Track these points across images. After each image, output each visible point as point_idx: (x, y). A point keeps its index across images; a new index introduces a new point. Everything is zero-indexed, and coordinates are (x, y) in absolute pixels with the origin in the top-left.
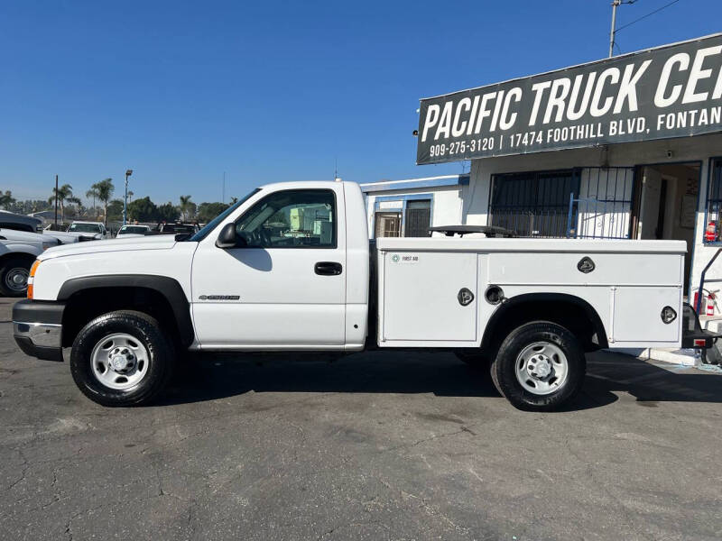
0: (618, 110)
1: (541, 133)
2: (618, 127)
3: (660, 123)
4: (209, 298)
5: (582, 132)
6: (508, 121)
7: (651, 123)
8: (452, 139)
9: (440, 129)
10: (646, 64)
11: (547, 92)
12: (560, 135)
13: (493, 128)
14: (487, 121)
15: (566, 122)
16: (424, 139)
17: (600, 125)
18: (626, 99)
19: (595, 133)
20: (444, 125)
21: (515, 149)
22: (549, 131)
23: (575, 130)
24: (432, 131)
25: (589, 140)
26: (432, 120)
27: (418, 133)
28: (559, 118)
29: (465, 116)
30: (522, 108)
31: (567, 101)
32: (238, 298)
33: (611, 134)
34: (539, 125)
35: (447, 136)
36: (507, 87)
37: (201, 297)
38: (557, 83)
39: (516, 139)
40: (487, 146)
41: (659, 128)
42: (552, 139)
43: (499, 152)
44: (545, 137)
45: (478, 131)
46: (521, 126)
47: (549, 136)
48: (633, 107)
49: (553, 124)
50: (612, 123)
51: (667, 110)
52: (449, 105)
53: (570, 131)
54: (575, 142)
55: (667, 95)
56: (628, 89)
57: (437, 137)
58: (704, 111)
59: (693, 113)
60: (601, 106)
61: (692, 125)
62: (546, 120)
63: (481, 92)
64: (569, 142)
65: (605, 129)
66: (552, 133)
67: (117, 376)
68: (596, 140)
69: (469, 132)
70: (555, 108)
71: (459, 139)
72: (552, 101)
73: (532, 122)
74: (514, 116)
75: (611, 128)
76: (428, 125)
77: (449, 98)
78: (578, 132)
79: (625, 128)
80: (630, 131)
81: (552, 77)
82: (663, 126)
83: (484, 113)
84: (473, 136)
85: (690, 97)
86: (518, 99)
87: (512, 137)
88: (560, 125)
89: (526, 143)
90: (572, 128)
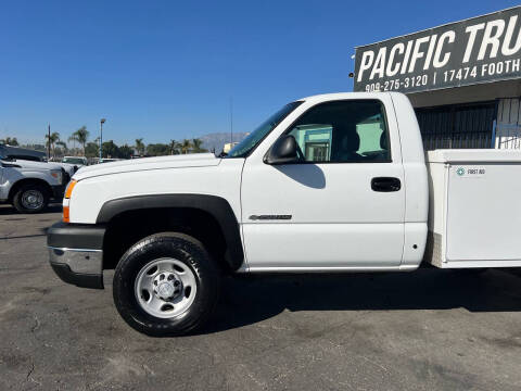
1: (475, 68)
4: (260, 218)
5: (518, 65)
6: (441, 60)
8: (386, 78)
9: (375, 71)
11: (480, 34)
12: (495, 69)
13: (426, 67)
14: (420, 62)
15: (501, 57)
16: (359, 79)
20: (379, 67)
21: (449, 83)
22: (484, 66)
23: (511, 64)
24: (367, 73)
26: (367, 63)
27: (353, 75)
28: (493, 54)
29: (399, 58)
30: (456, 49)
31: (502, 39)
32: (289, 217)
34: (473, 61)
35: (381, 76)
36: (439, 32)
37: (253, 218)
38: (491, 25)
39: (449, 75)
40: (421, 82)
42: (486, 73)
43: (433, 87)
44: (479, 71)
45: (411, 70)
46: (455, 63)
47: (484, 70)
49: (487, 59)
52: (383, 51)
53: (505, 65)
54: (511, 74)
57: (372, 77)
62: (481, 56)
63: (414, 38)
64: (504, 74)
66: (487, 68)
67: (163, 303)
69: (403, 72)
70: (490, 46)
71: (394, 78)
72: (486, 40)
73: (466, 59)
74: (447, 56)
76: (363, 67)
77: (382, 45)
78: (514, 65)
81: (486, 20)
83: (417, 55)
84: (407, 74)
86: (451, 40)
87: (446, 73)
88: (495, 60)
89: (460, 77)
90: (508, 62)
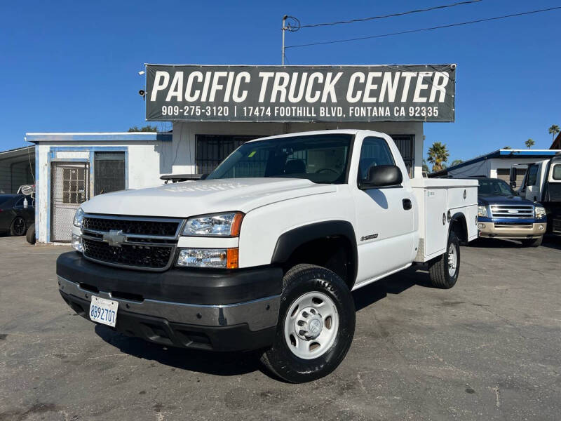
0: (324, 100)
1: (269, 109)
2: (325, 111)
3: (351, 112)
5: (301, 111)
6: (240, 95)
7: (346, 111)
8: (185, 102)
9: (171, 93)
10: (340, 74)
11: (271, 81)
12: (285, 112)
13: (226, 99)
14: (220, 94)
15: (287, 103)
16: (153, 98)
17: (313, 108)
18: (329, 94)
19: (310, 113)
20: (176, 90)
21: (248, 118)
22: (276, 108)
23: (296, 110)
24: (161, 95)
25: (306, 118)
26: (161, 83)
27: (145, 93)
28: (282, 100)
29: (198, 86)
30: (252, 88)
31: (288, 88)
33: (321, 115)
34: (267, 102)
35: (180, 99)
36: (237, 70)
38: (279, 75)
39: (248, 111)
40: (222, 112)
41: (350, 115)
42: (278, 114)
43: (234, 118)
44: (272, 111)
45: (212, 99)
46: (252, 100)
47: (276, 112)
48: (334, 100)
49: (278, 103)
50: (321, 108)
51: (355, 105)
52: (179, 75)
53: (292, 110)
54: (296, 118)
55: (354, 96)
56: (330, 88)
57: (168, 99)
58: (375, 108)
59: (369, 108)
60: (313, 96)
61: (369, 115)
62: (273, 99)
63: (213, 70)
64: (291, 117)
65: (317, 112)
66: (278, 110)
68: (311, 118)
69: (204, 99)
70: (279, 93)
71: (195, 104)
72: (276, 87)
73: (261, 99)
74: (245, 93)
75: (321, 111)
76: (157, 87)
77: (179, 69)
78: (298, 112)
79: (330, 112)
80: (334, 115)
81: (275, 70)
82: (353, 114)
83: (216, 87)
84: (208, 103)
85: (367, 99)
86: (248, 80)
87: (245, 108)
88: (282, 105)
89: (258, 114)
90: (294, 108)
